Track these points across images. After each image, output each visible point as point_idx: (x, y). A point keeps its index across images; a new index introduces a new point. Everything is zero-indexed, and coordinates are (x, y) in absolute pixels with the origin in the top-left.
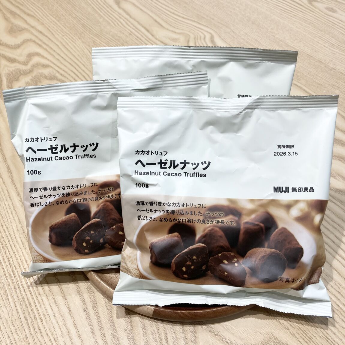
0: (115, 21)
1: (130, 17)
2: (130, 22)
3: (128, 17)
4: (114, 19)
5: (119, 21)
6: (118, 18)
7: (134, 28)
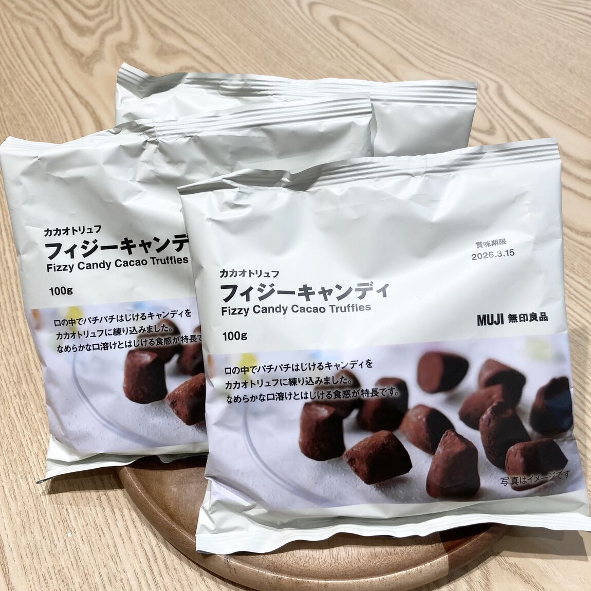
0: (332, 51)
1: (358, 45)
2: (357, 54)
3: (353, 45)
4: (331, 47)
5: (338, 50)
6: (337, 45)
7: (365, 63)
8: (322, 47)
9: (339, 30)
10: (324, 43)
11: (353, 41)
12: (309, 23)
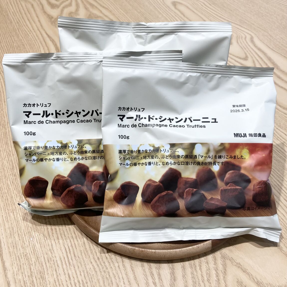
3: (182, 16)
4: (171, 16)
6: (174, 16)
8: (167, 16)
9: (176, 8)
10: (168, 14)
11: (182, 14)
12: (162, 4)
